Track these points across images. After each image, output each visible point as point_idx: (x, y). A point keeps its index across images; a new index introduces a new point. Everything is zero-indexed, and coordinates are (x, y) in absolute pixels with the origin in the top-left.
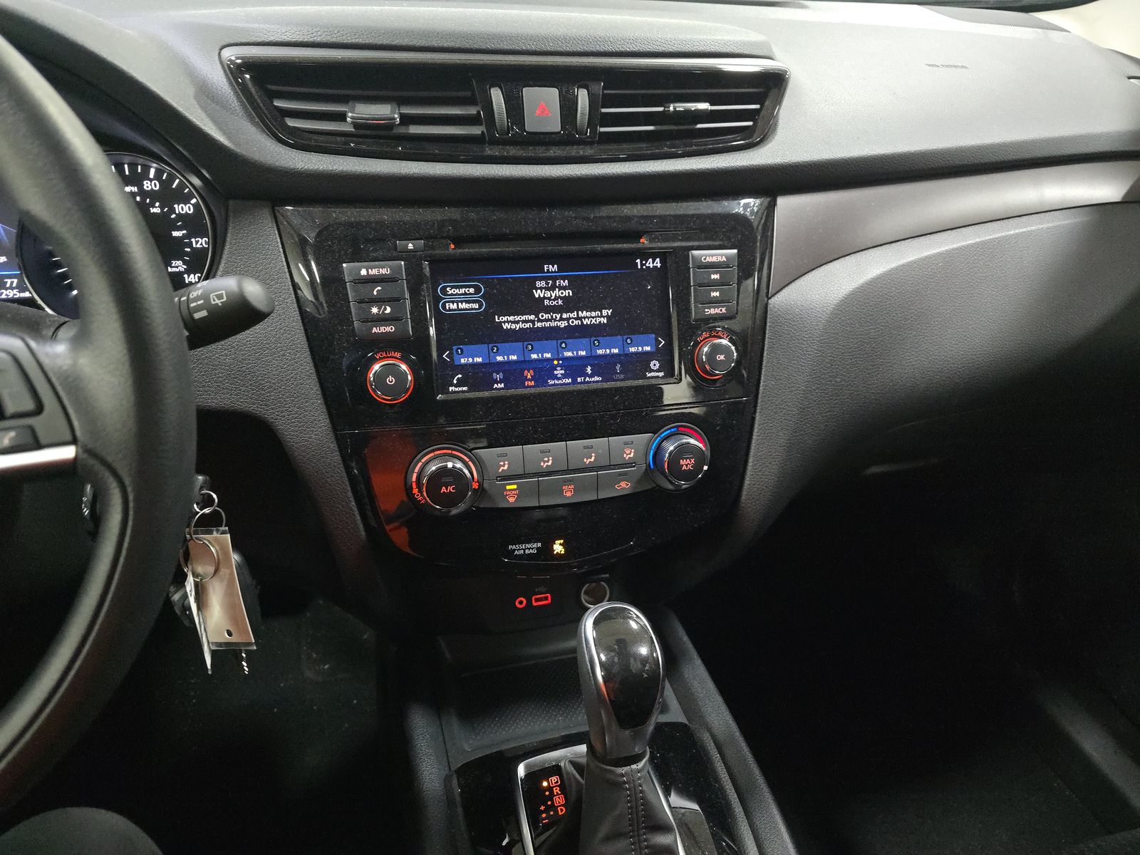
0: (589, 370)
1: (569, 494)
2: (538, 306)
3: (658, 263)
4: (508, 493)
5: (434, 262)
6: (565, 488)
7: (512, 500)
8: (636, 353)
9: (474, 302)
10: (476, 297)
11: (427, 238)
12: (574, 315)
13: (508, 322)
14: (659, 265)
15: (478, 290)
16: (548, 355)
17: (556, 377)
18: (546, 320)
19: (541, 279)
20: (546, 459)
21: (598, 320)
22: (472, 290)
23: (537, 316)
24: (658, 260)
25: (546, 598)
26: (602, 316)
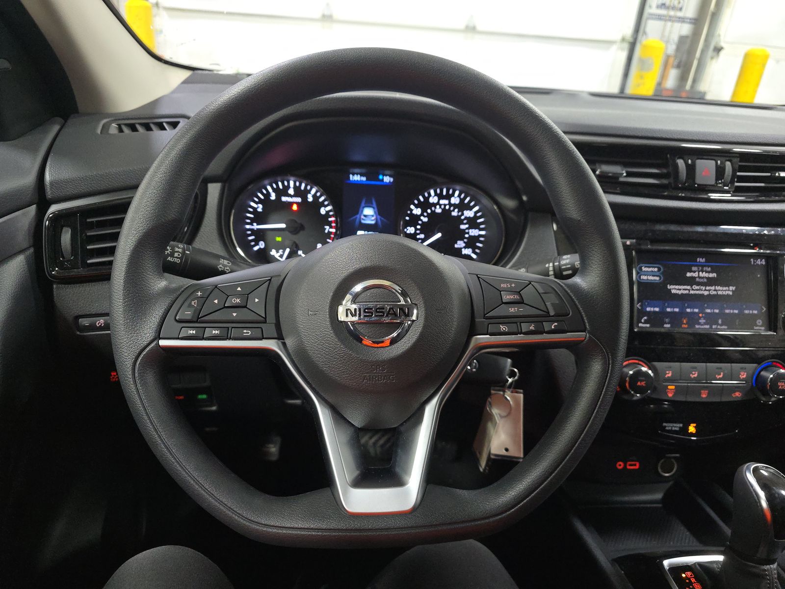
0: (720, 321)
1: (704, 396)
2: (692, 282)
3: (763, 262)
4: (669, 390)
5: (639, 252)
6: (702, 391)
7: (670, 395)
8: (749, 314)
9: (657, 276)
10: (658, 274)
11: (637, 239)
12: (713, 288)
13: (675, 289)
14: (764, 263)
15: (659, 269)
16: (696, 310)
17: (699, 324)
18: (697, 290)
19: (695, 266)
20: (694, 373)
21: (727, 292)
22: (656, 269)
23: (692, 287)
24: (764, 260)
25: (635, 465)
26: (729, 290)
